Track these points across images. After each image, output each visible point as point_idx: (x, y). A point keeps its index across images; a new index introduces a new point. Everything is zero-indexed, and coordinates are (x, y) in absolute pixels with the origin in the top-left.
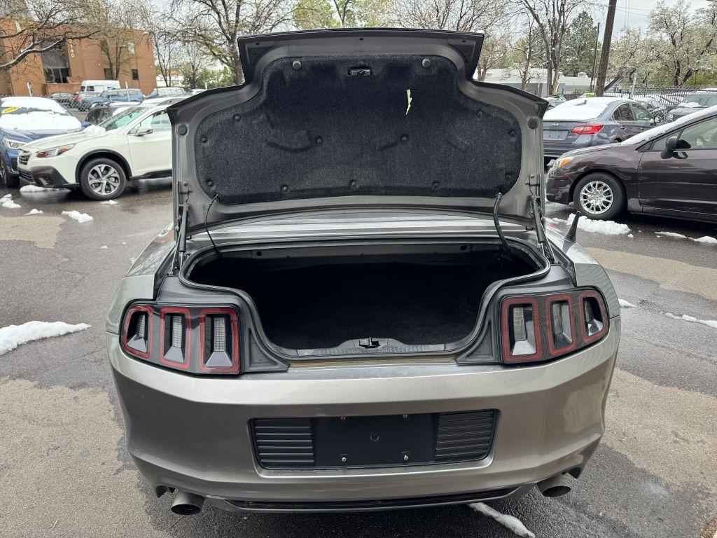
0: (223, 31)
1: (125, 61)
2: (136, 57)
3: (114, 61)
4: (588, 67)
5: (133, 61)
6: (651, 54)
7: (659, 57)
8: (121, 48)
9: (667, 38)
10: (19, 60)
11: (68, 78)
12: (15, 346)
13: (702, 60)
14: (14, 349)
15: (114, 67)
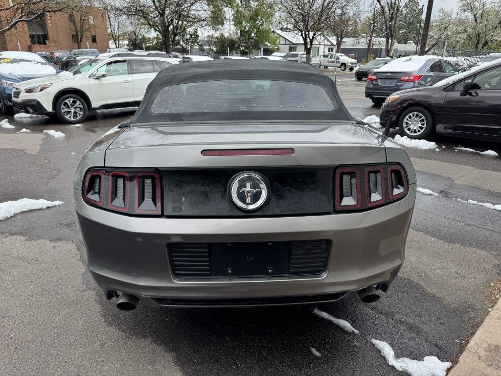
0: (156, 8)
1: (86, 30)
2: (94, 26)
3: (79, 29)
4: (414, 37)
5: (92, 30)
6: (459, 28)
7: (465, 31)
8: (84, 20)
9: (471, 17)
10: (12, 27)
11: (46, 41)
12: (12, 214)
13: (495, 33)
14: (11, 217)
15: (79, 34)
